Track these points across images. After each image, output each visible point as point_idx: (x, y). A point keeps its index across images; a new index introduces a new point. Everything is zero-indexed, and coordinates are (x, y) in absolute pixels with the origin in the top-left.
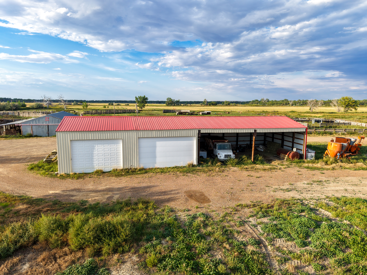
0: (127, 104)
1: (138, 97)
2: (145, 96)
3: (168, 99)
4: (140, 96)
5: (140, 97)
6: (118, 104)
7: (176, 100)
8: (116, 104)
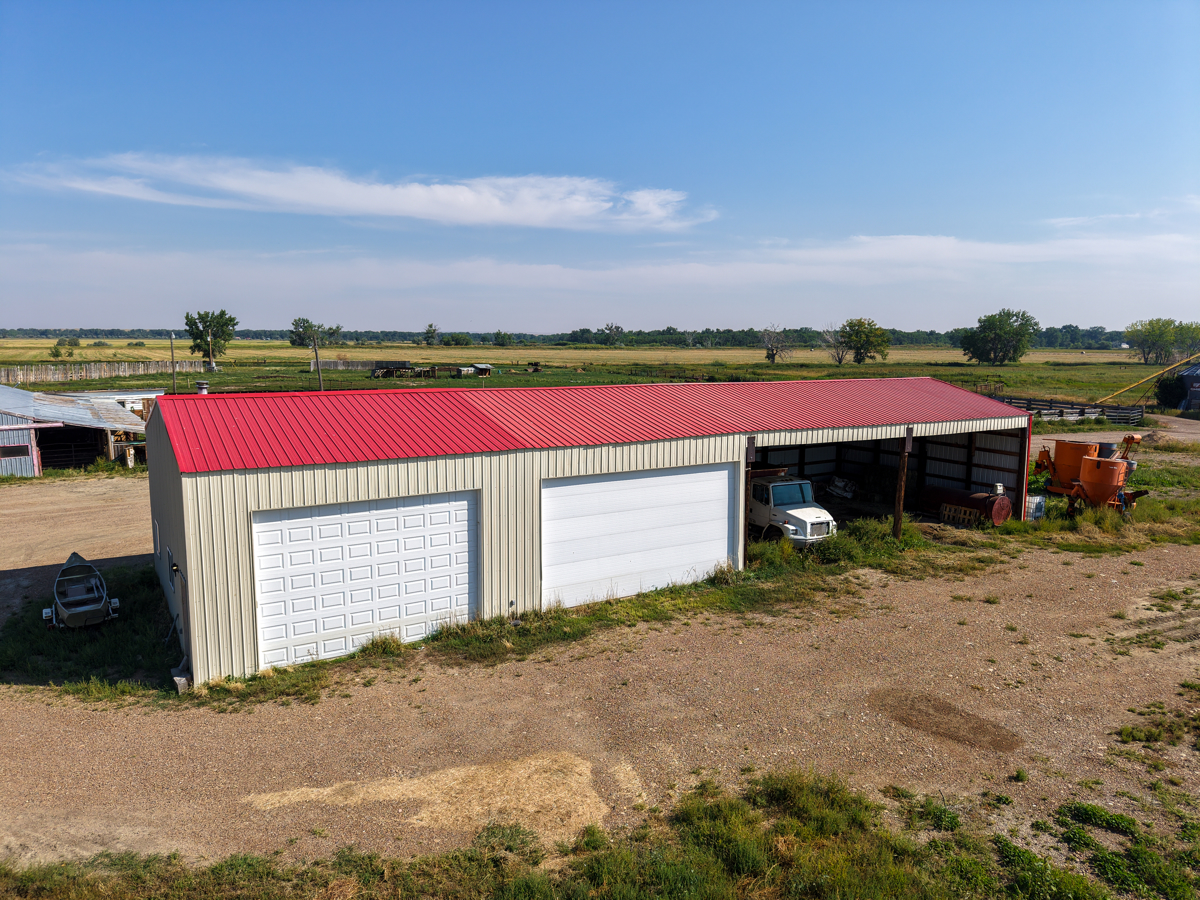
0: (134, 341)
1: (196, 316)
2: (223, 313)
3: (297, 323)
4: (207, 314)
5: (203, 318)
6: (97, 341)
7: (327, 327)
8: (91, 342)
